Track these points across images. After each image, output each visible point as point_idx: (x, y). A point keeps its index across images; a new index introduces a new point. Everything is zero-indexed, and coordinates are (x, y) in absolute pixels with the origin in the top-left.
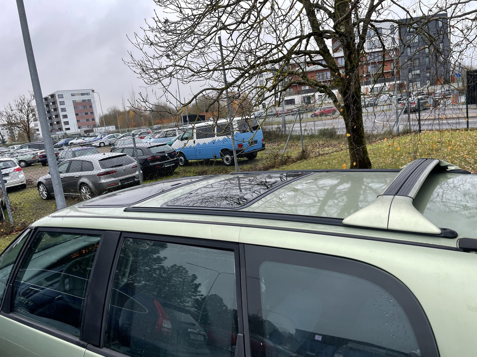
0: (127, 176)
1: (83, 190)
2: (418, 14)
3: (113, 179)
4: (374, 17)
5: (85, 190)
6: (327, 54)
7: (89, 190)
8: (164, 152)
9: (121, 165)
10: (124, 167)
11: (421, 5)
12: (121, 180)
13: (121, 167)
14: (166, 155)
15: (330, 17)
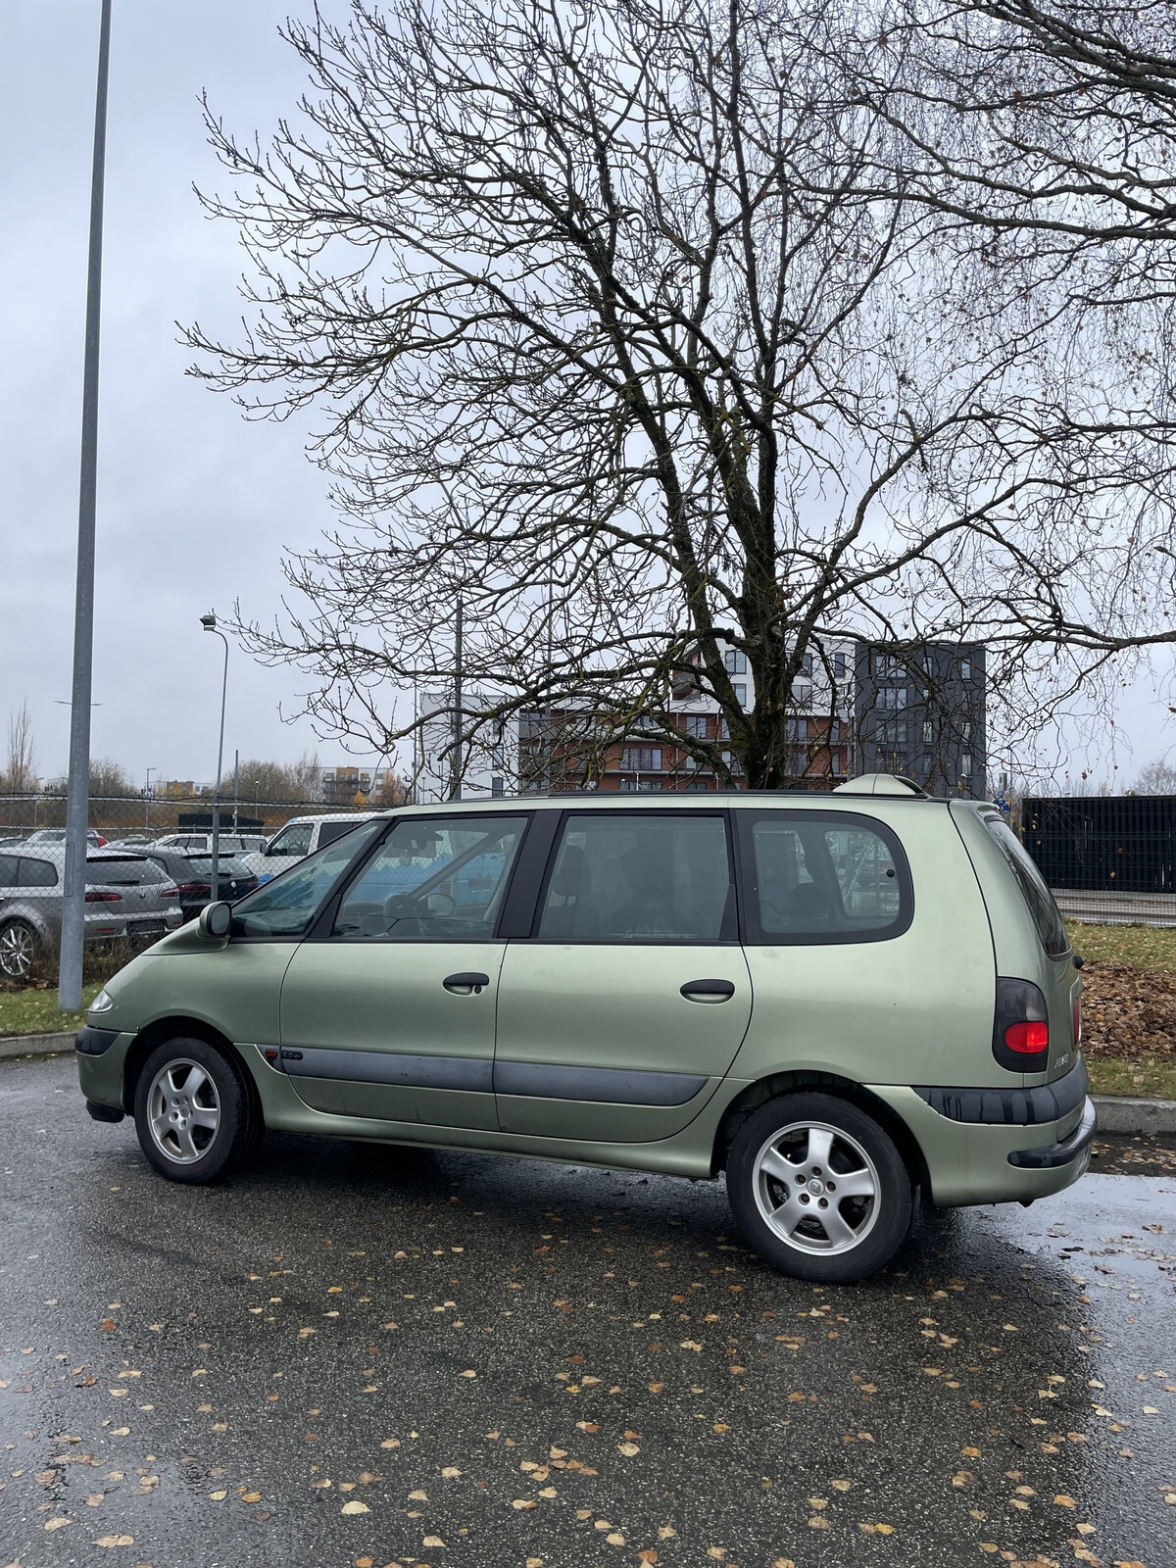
0: (144, 916)
1: (10, 940)
2: (906, 635)
3: (109, 916)
4: (819, 623)
5: (14, 940)
6: (722, 679)
7: (29, 938)
8: (228, 875)
9: (136, 883)
10: (142, 889)
11: (916, 615)
12: (131, 924)
13: (134, 887)
14: (233, 884)
15: (731, 606)
